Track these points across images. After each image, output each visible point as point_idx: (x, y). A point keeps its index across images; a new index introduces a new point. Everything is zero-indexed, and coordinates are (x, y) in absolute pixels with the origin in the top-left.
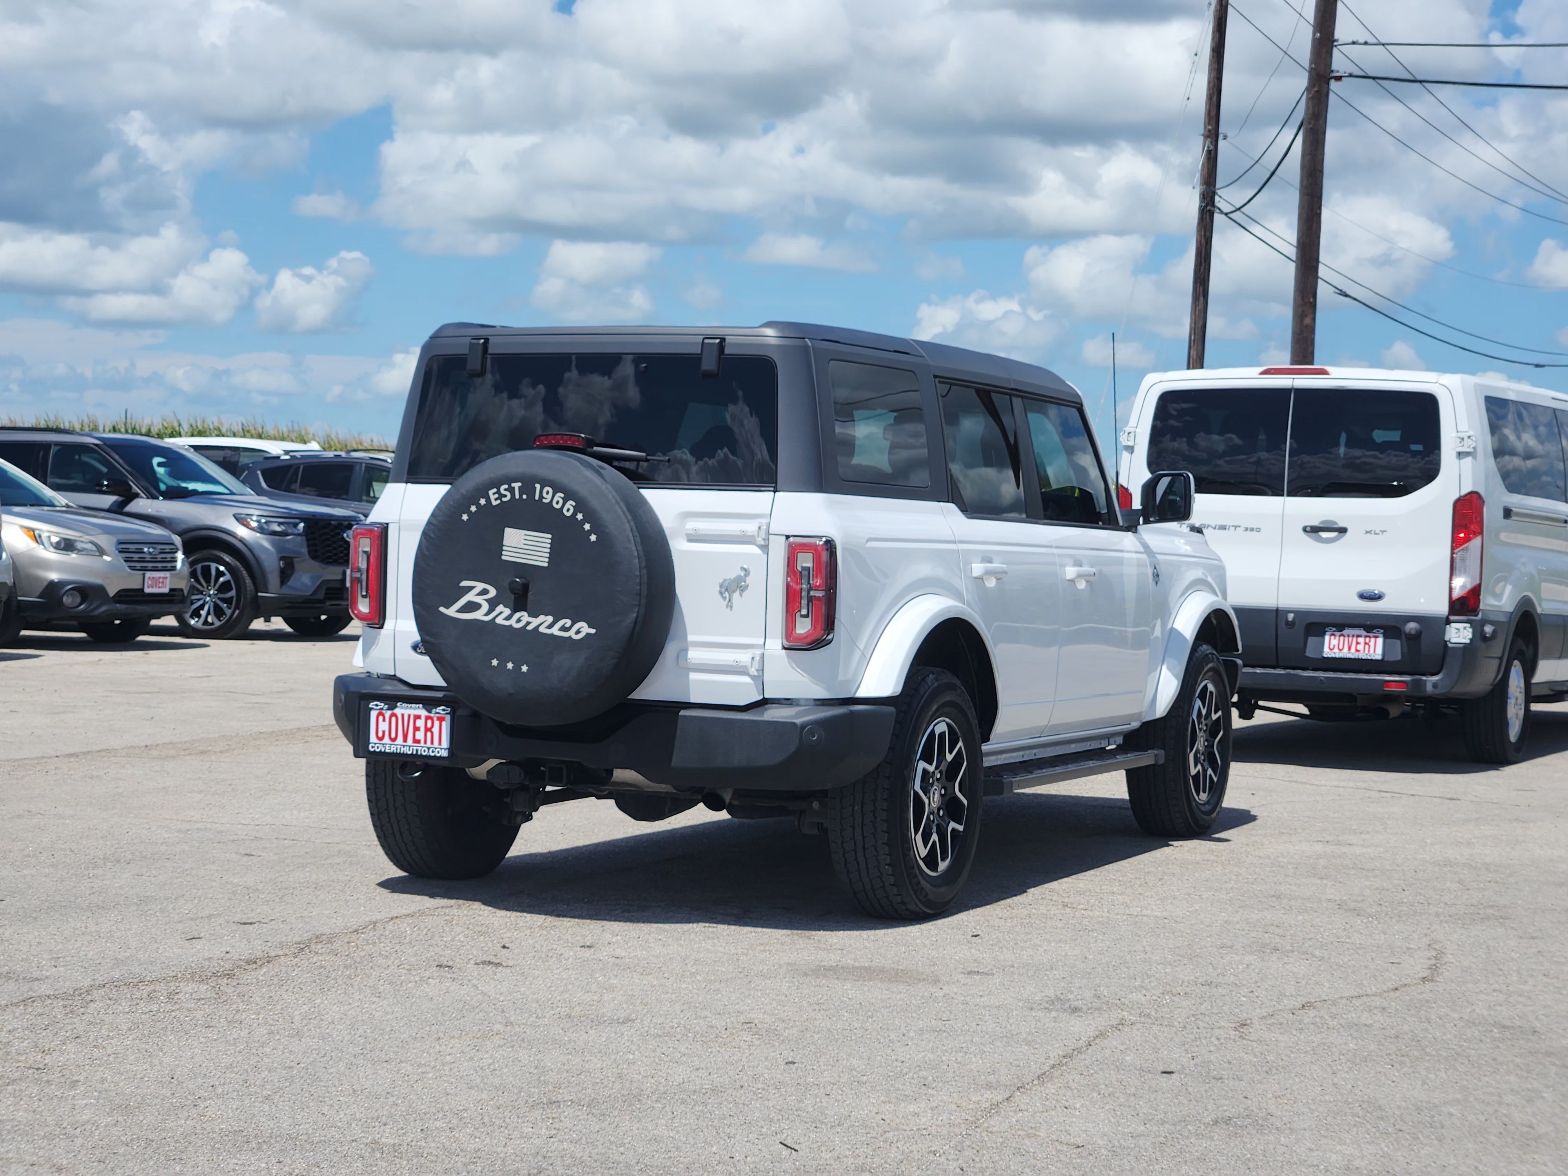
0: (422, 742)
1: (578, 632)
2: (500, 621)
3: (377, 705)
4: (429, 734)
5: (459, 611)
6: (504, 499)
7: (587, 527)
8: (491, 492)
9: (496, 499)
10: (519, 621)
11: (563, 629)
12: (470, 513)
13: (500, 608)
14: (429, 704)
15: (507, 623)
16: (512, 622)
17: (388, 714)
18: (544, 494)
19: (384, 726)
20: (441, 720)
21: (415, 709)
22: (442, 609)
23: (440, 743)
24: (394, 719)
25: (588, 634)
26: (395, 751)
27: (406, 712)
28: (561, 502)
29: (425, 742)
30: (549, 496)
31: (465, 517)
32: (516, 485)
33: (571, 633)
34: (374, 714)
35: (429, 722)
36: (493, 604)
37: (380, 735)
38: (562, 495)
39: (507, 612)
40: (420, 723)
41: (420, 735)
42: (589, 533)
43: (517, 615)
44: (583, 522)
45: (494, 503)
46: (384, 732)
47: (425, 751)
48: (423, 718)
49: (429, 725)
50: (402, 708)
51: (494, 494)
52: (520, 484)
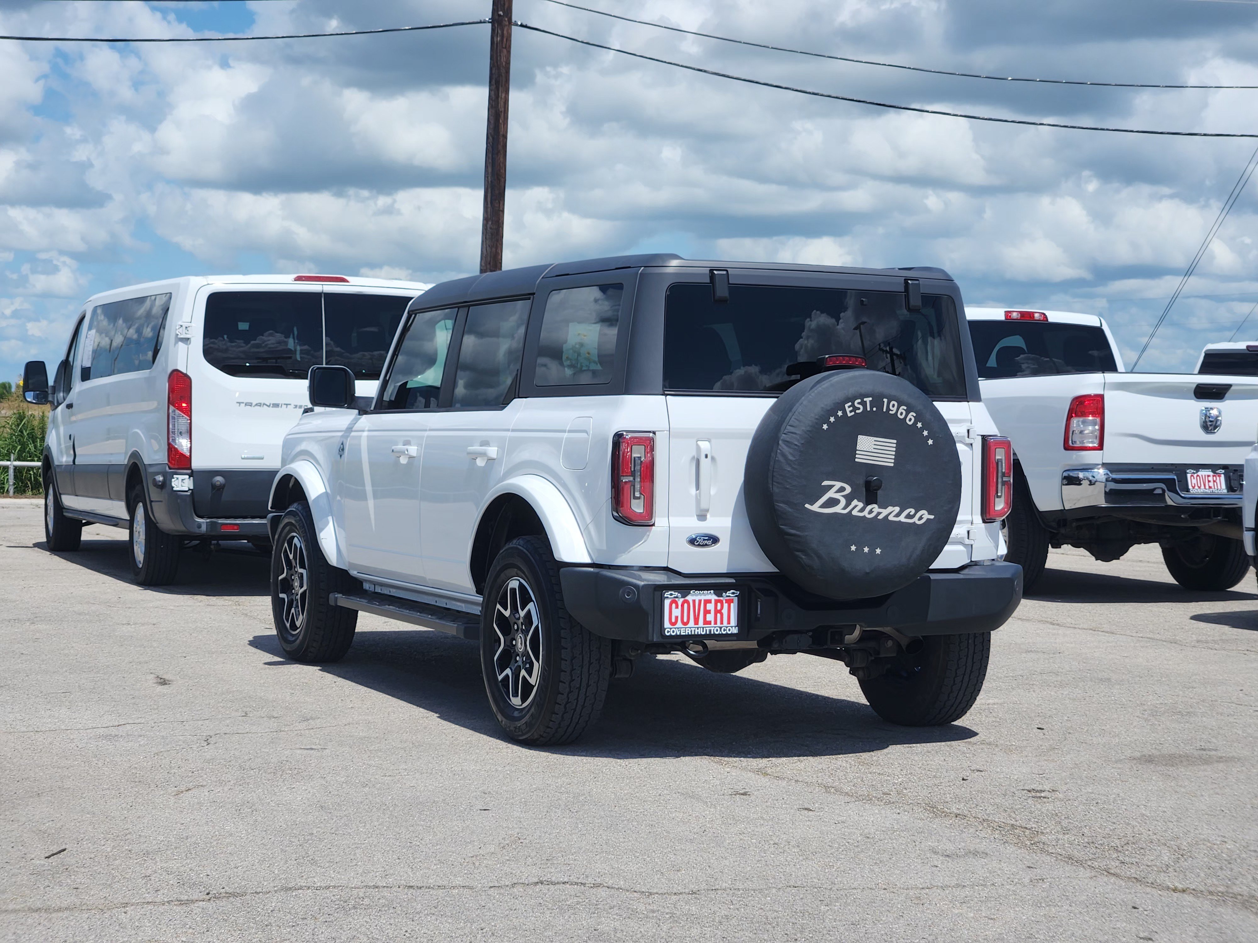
0: (713, 623)
1: (921, 518)
2: (855, 513)
3: (671, 595)
4: (719, 615)
5: (821, 507)
6: (857, 411)
7: (925, 433)
8: (847, 406)
9: (851, 412)
10: (871, 512)
11: (909, 516)
12: (829, 423)
13: (855, 502)
14: (719, 589)
15: (861, 514)
16: (866, 513)
17: (680, 601)
18: (891, 407)
19: (676, 612)
20: (729, 602)
21: (705, 595)
22: (807, 506)
23: (729, 623)
24: (686, 605)
25: (928, 519)
26: (690, 633)
27: (697, 598)
28: (904, 413)
29: (716, 623)
30: (895, 409)
31: (825, 427)
32: (868, 400)
33: (915, 520)
34: (667, 602)
35: (719, 605)
36: (849, 499)
37: (673, 620)
38: (905, 408)
39: (861, 505)
40: (711, 607)
41: (710, 617)
42: (927, 438)
43: (869, 508)
44: (922, 429)
45: (849, 415)
46: (677, 618)
47: (717, 630)
48: (713, 602)
49: (719, 608)
50: (693, 595)
51: (849, 407)
52: (871, 399)
